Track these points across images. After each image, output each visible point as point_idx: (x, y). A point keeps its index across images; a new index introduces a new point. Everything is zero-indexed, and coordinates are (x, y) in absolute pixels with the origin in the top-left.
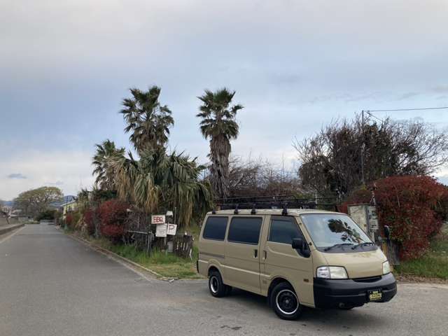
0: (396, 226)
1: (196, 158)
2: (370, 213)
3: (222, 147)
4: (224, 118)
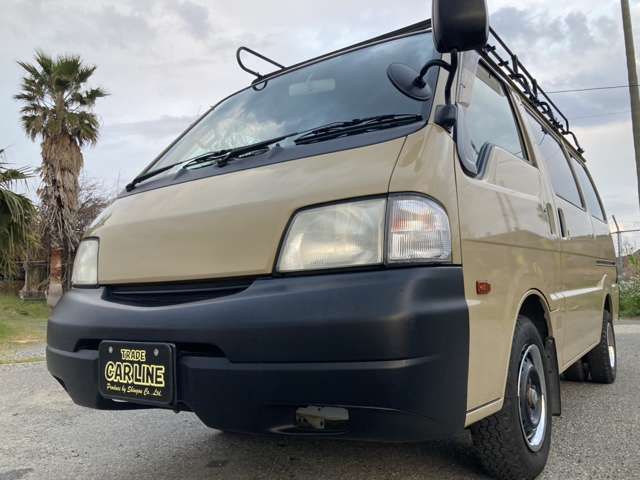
3: (66, 156)
4: (75, 108)
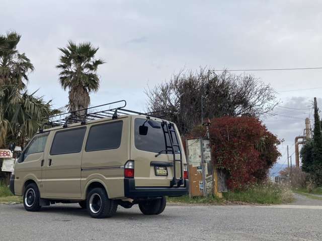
0: (225, 157)
1: (51, 101)
2: (205, 146)
3: (81, 98)
4: (86, 71)
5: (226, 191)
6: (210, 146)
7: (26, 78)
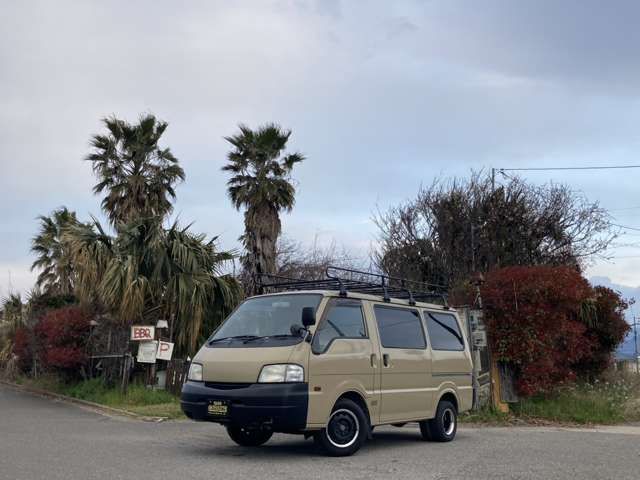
0: (511, 341)
1: (215, 238)
2: (476, 321)
3: (265, 224)
4: (271, 175)
5: (515, 400)
6: (484, 320)
7: (173, 194)
